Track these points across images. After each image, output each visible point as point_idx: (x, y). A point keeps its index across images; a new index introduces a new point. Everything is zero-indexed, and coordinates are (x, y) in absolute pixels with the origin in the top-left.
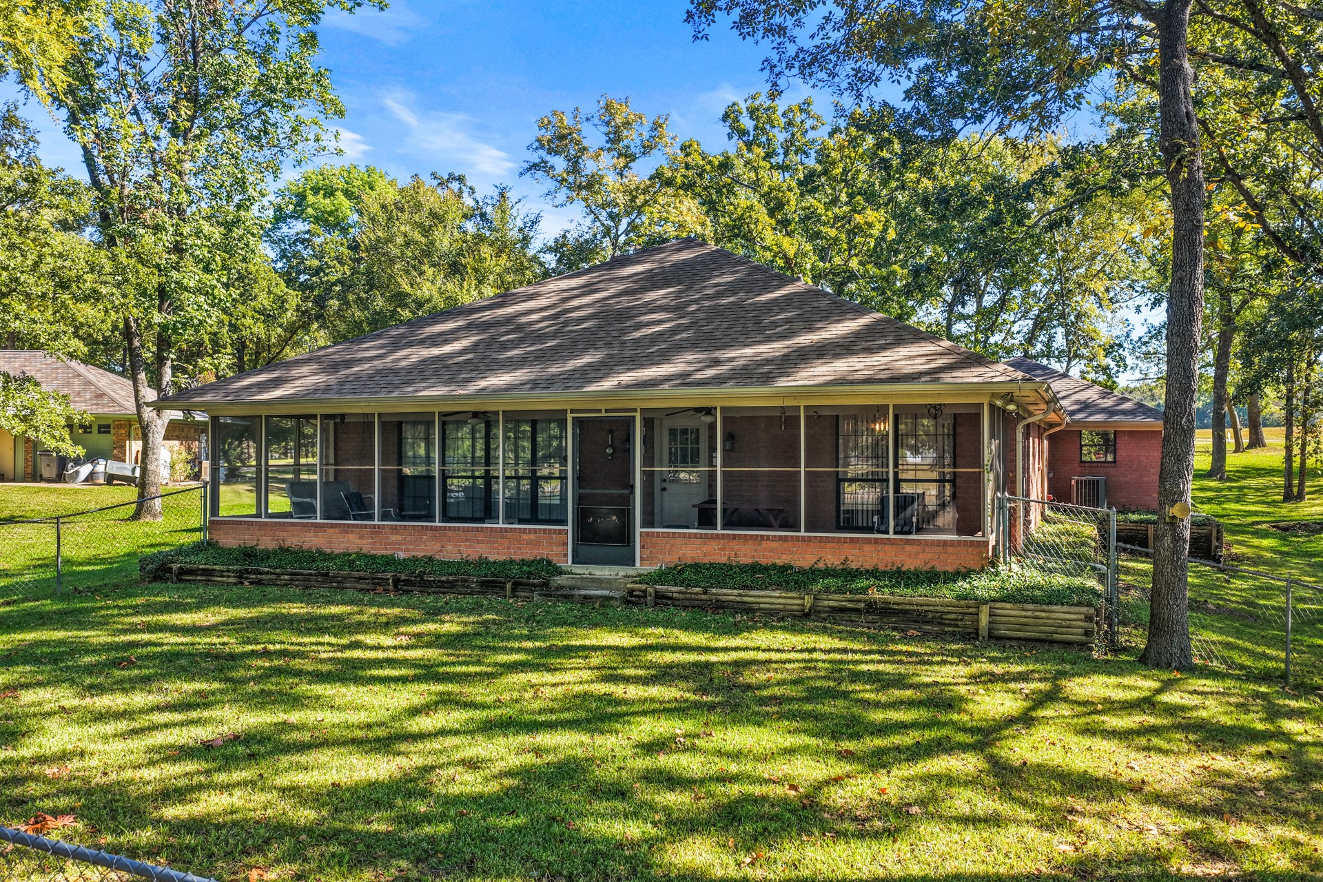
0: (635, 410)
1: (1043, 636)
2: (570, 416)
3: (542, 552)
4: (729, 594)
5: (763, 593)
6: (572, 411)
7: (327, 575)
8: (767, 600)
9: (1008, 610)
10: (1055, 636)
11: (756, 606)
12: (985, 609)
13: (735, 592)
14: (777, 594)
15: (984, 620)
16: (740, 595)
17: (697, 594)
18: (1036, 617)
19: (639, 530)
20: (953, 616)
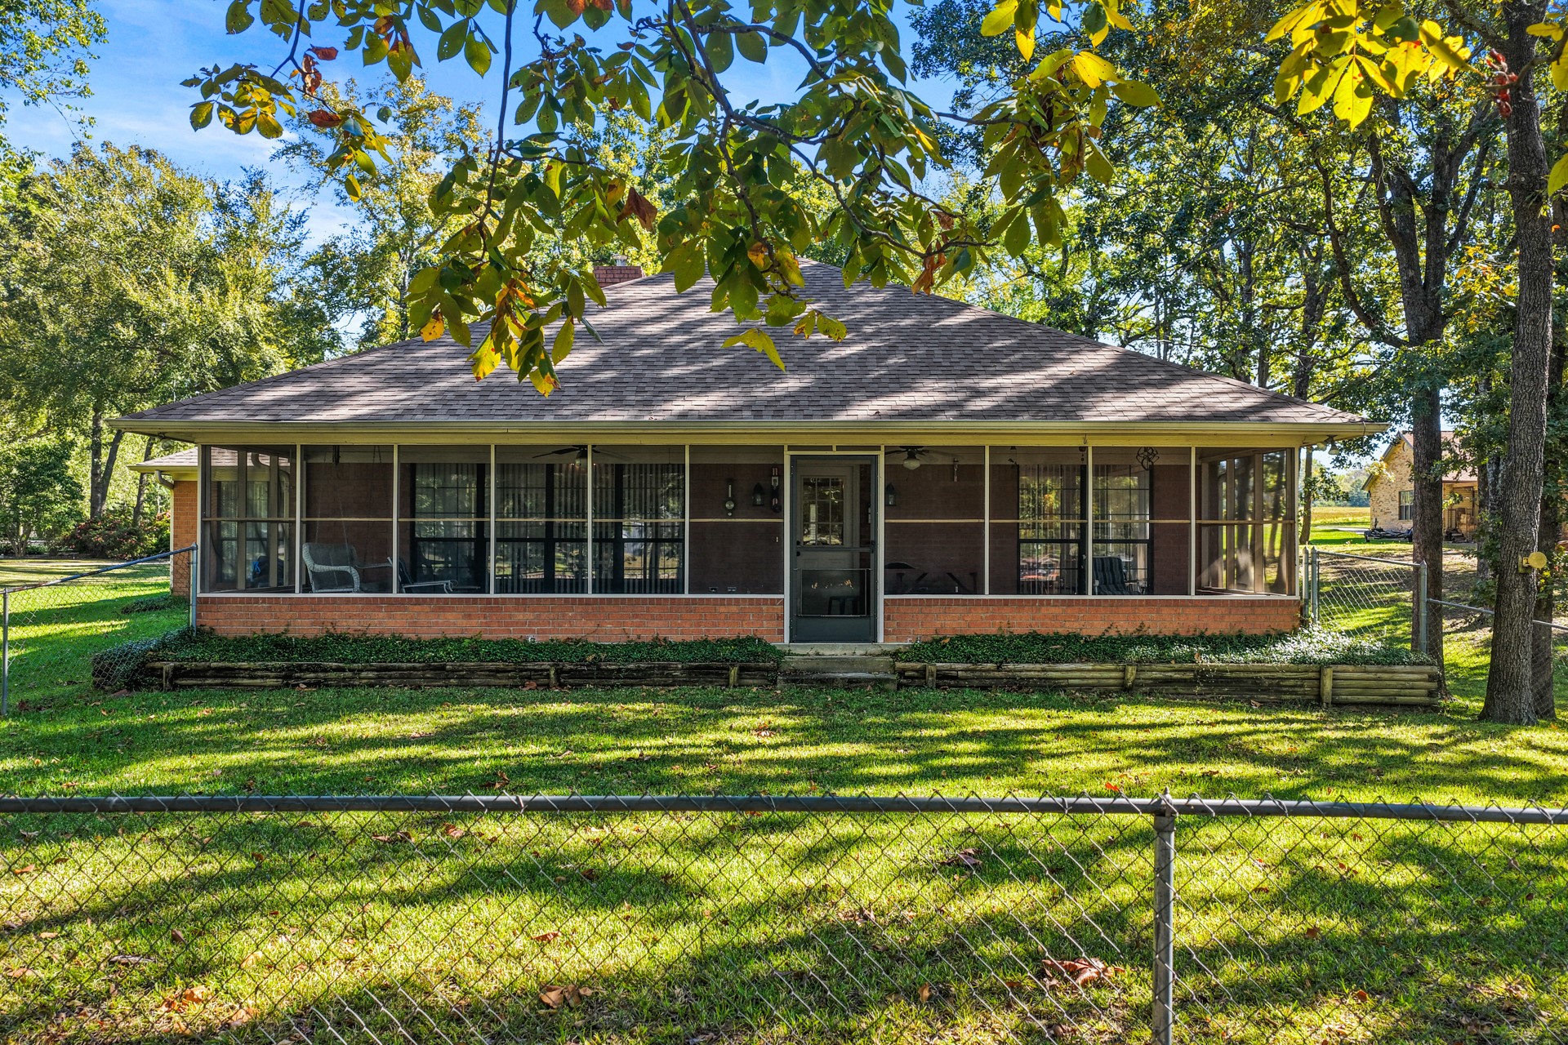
0: (878, 448)
1: (1386, 699)
2: (787, 455)
3: (747, 628)
4: (1029, 669)
5: (1072, 666)
6: (791, 448)
7: (443, 668)
8: (1078, 674)
9: (1350, 672)
10: (1400, 699)
11: (1064, 683)
12: (1329, 672)
13: (1038, 666)
14: (1089, 666)
15: (1328, 683)
16: (1044, 670)
17: (989, 671)
18: (1380, 679)
19: (882, 597)
20: (1292, 682)
